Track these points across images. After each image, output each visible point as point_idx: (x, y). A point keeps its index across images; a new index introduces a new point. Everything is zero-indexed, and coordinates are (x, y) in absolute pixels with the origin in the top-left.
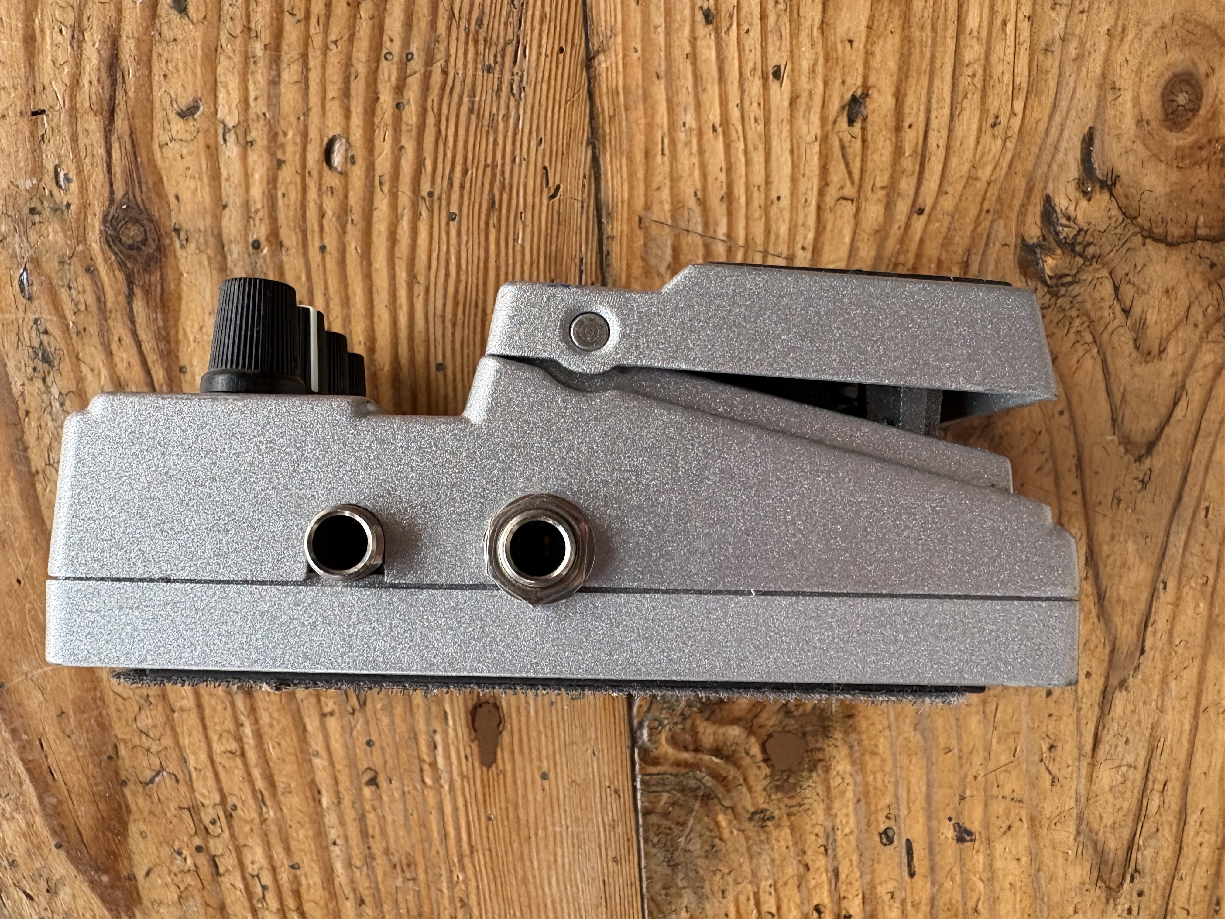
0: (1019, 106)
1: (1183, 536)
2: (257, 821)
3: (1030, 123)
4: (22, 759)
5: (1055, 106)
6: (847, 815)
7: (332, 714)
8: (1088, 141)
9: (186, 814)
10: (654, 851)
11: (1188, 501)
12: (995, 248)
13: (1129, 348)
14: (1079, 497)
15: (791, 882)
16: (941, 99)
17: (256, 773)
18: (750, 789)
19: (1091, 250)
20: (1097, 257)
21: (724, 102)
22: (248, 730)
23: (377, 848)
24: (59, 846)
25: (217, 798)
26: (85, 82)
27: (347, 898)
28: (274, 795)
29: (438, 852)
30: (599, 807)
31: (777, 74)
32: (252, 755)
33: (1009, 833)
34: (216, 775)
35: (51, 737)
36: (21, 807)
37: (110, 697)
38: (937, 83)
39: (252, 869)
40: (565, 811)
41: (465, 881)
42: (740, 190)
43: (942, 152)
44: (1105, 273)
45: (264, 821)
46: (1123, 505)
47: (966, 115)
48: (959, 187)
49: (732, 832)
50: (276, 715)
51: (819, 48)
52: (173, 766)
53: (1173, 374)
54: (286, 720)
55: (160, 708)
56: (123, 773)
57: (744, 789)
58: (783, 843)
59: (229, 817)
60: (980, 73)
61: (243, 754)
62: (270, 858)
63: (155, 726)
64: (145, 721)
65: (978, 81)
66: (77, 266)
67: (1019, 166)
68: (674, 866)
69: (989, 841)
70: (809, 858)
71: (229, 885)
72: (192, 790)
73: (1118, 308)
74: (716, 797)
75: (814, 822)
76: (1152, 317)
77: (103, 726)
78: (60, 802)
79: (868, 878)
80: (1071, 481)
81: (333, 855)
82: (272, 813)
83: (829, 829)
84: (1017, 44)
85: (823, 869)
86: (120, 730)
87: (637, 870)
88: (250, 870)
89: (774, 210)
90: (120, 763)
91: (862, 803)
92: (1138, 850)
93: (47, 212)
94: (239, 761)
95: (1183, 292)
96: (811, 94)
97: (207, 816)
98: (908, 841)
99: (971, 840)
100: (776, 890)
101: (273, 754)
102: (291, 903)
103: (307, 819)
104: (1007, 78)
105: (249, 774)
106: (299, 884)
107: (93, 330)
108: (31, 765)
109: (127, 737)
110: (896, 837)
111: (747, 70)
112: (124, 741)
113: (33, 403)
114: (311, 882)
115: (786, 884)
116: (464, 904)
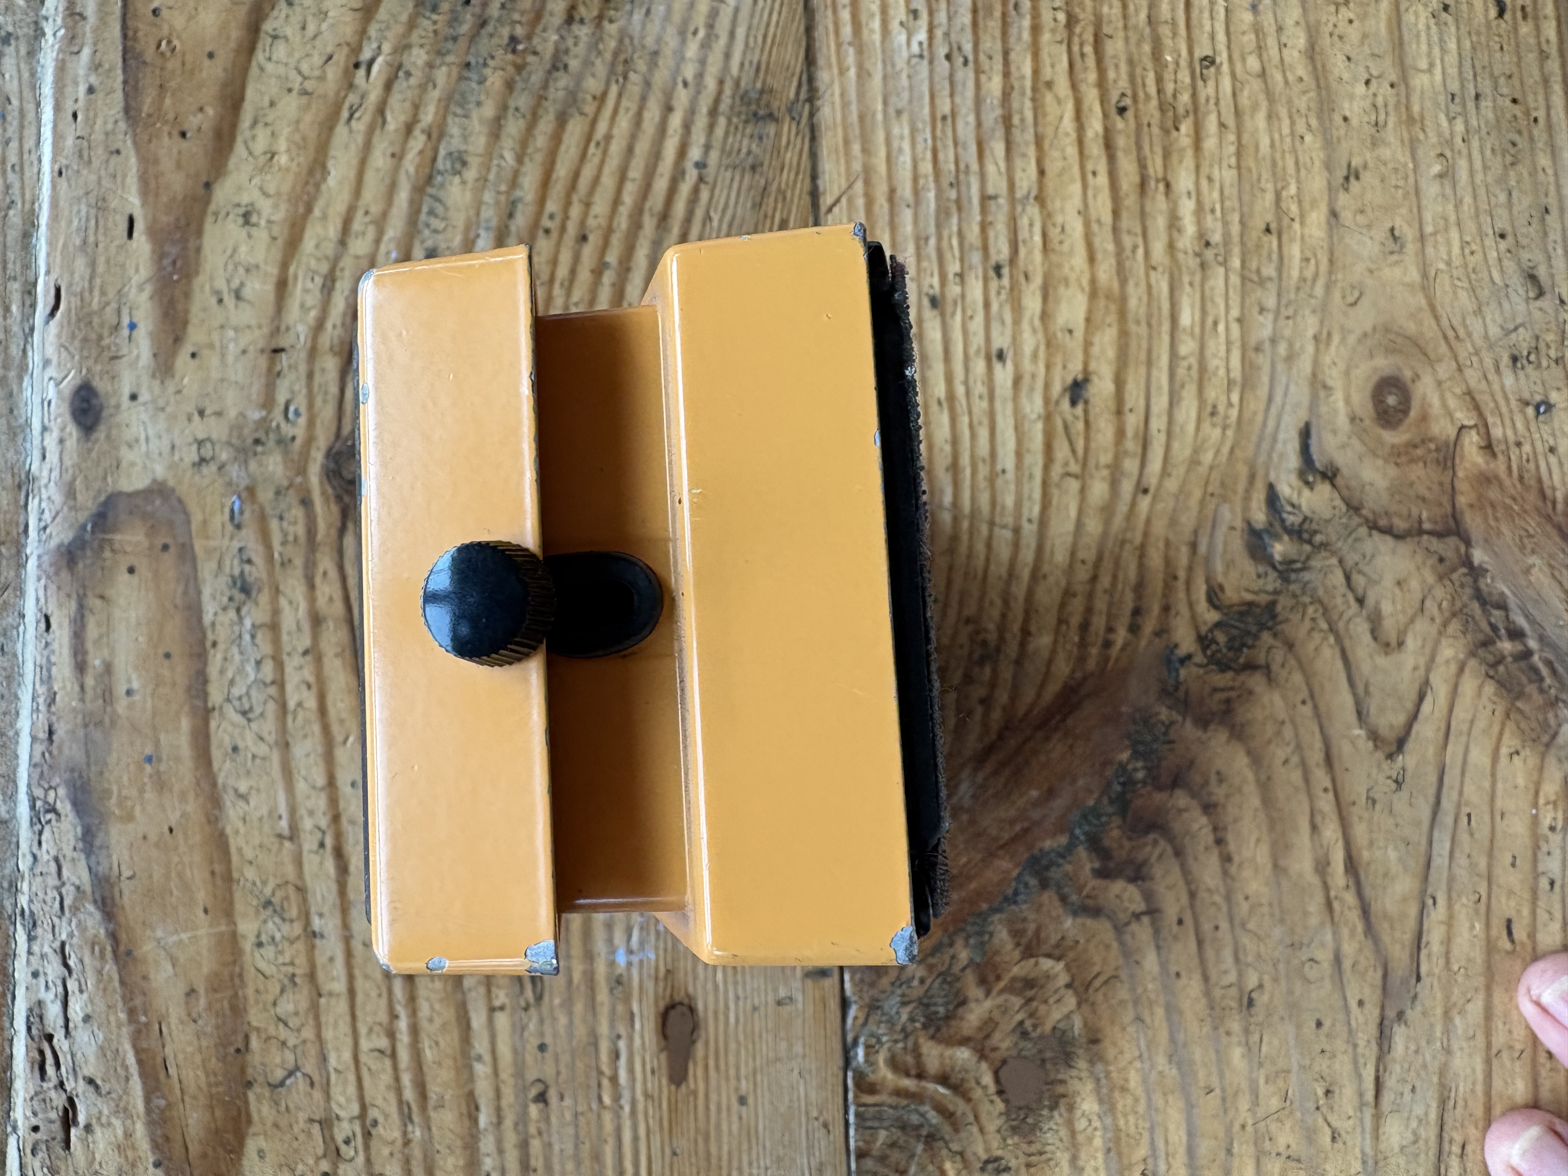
0: (1235, 398)
1: (1448, 845)
2: (400, 1142)
3: (1247, 415)
4: (134, 1047)
5: (1270, 399)
7: (502, 1008)
8: (1305, 434)
9: (316, 1129)
11: (1448, 805)
12: (1221, 531)
13: (1367, 638)
14: (1331, 795)
16: (1159, 388)
17: (406, 1079)
19: (1318, 538)
20: (1324, 546)
21: (949, 379)
22: (403, 1025)
24: (157, 1165)
25: (355, 1109)
26: (329, 325)
28: (423, 1108)
31: (1001, 356)
32: (404, 1056)
34: (359, 1079)
35: (174, 1020)
36: (123, 1111)
37: (250, 974)
38: (1155, 372)
42: (965, 460)
43: (1163, 437)
44: (1334, 561)
45: (407, 1143)
46: (1378, 806)
47: (1185, 404)
48: (1182, 470)
50: (437, 1006)
51: (1040, 335)
52: (310, 1066)
53: (1416, 668)
54: (449, 1014)
55: (305, 991)
56: (250, 1071)
59: (367, 1135)
60: (1195, 366)
61: (393, 1055)
63: (296, 1014)
64: (286, 1007)
65: (1194, 373)
66: (292, 498)
67: (1239, 453)
72: (328, 1097)
73: (1351, 598)
76: (1387, 608)
77: (237, 1009)
78: (169, 1106)
80: (1321, 778)
82: (418, 1133)
84: (1229, 343)
86: (255, 1017)
89: (999, 482)
90: (249, 1057)
93: (271, 443)
94: (388, 1062)
95: (1414, 584)
96: (1033, 376)
97: (341, 1131)
101: (429, 1054)
103: (459, 1143)
104: (1222, 372)
105: (397, 1079)
107: (299, 562)
108: (144, 1056)
109: (262, 1025)
111: (972, 350)
112: (258, 1030)
113: (222, 634)
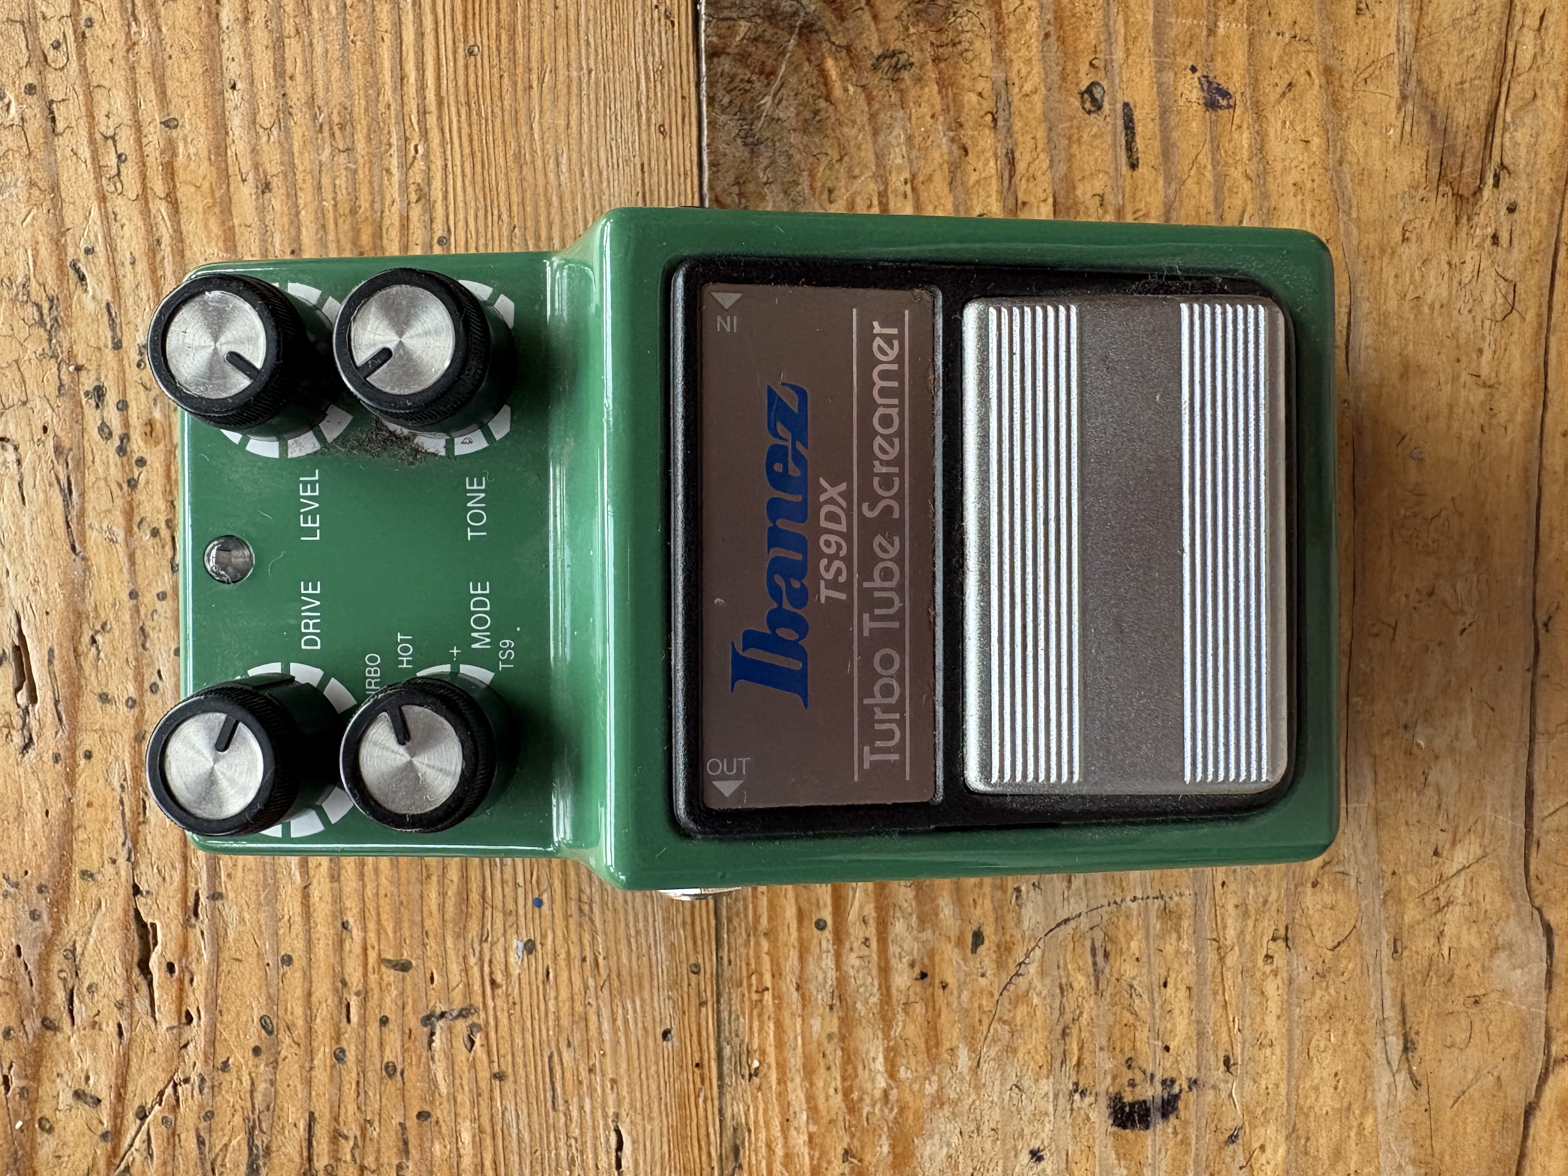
6: (1029, 61)
10: (723, 118)
15: (938, 177)
18: (875, 17)
23: (297, 93)
27: (244, 181)
29: (389, 106)
30: (639, 40)
33: (1290, 95)
39: (105, 126)
40: (588, 43)
41: (427, 156)
49: (846, 90)
57: (867, 17)
58: (925, 109)
62: (135, 109)
68: (753, 145)
69: (1258, 111)
70: (968, 133)
71: (68, 152)
74: (822, 29)
75: (977, 71)
79: (1062, 168)
81: (229, 105)
83: (1001, 83)
85: (989, 154)
87: (695, 150)
88: (103, 129)
91: (1053, 39)
92: (1505, 130)
98: (1126, 105)
99: (1229, 107)
100: (914, 189)
102: (158, 186)
106: (174, 154)
110: (1106, 99)
114: (192, 150)
115: (930, 178)
116: (423, 196)
